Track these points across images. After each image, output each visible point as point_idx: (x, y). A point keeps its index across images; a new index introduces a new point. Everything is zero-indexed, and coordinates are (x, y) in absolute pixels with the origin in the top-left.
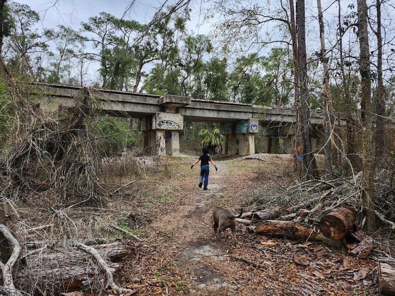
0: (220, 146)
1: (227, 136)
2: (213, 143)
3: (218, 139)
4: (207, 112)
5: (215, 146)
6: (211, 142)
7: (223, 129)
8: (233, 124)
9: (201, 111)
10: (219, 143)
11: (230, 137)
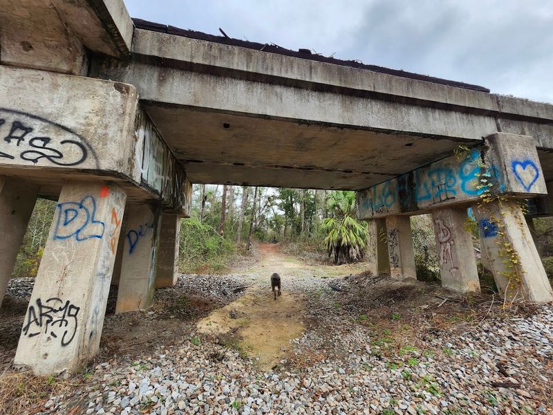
0: (357, 247)
1: (381, 222)
2: (344, 241)
3: (352, 235)
4: (289, 95)
5: (349, 247)
6: (341, 240)
7: (365, 204)
8: (401, 183)
9: (258, 89)
10: (354, 241)
11: (391, 225)
